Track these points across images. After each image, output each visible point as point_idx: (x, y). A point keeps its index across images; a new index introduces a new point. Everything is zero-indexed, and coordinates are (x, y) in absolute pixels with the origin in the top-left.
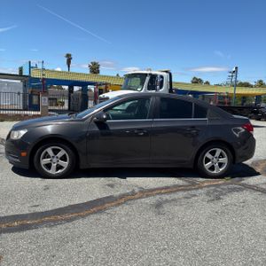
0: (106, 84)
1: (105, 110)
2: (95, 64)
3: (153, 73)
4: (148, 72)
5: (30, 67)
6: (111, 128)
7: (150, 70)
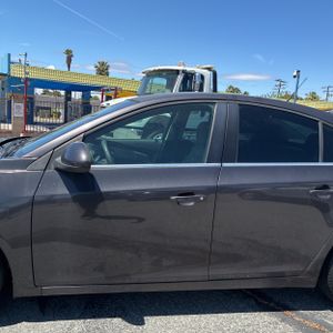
0: (116, 89)
1: (90, 137)
2: (103, 64)
3: (188, 69)
4: (181, 68)
5: (10, 62)
6: (104, 188)
7: (184, 65)
